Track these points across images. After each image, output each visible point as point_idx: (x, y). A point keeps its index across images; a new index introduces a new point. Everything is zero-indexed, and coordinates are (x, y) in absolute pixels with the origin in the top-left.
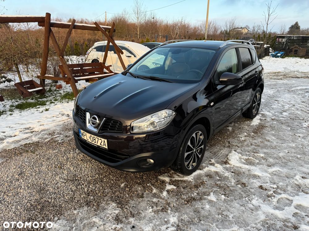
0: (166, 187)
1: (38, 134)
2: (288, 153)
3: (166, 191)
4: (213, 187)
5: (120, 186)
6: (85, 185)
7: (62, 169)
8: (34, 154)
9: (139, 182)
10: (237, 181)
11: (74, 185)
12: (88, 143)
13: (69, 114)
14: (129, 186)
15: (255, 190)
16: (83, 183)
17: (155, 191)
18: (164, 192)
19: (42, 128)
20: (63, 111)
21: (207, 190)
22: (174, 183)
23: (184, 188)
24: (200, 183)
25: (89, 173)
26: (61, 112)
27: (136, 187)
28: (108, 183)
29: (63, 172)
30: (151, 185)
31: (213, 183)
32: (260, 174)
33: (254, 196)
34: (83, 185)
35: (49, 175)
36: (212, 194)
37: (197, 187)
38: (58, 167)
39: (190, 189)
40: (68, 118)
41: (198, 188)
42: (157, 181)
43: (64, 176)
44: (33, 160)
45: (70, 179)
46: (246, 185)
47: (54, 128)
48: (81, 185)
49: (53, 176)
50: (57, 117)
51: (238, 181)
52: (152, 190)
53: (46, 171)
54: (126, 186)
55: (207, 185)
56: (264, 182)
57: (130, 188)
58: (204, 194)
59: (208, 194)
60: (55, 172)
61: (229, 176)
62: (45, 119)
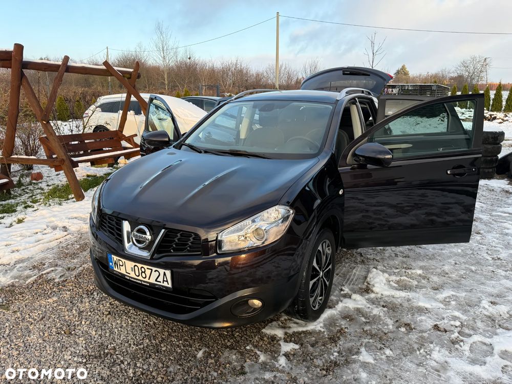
0: (280, 348)
1: (11, 270)
2: (456, 264)
3: (283, 355)
4: (360, 337)
5: (195, 357)
6: (126, 363)
7: (72, 335)
8: (9, 310)
9: (229, 344)
10: (395, 321)
11: (105, 366)
12: (129, 280)
13: (67, 227)
14: (212, 355)
15: (428, 334)
16: (122, 359)
17: (262, 358)
18: (279, 358)
19: (17, 256)
20: (53, 222)
21: (354, 344)
22: (293, 339)
23: (313, 346)
24: (337, 332)
25: (130, 338)
26: (50, 222)
27: (226, 354)
28: (170, 352)
29: (76, 343)
30: (253, 348)
31: (358, 330)
32: (428, 306)
33: (431, 345)
34: (123, 364)
35: (49, 352)
36: (363, 349)
37: (334, 340)
38: (63, 332)
39: (324, 345)
40: (66, 233)
41: (335, 342)
42: (262, 339)
43: (80, 351)
44: (7, 324)
45: (93, 354)
46: (413, 326)
47: (42, 255)
48: (119, 365)
49: (58, 353)
50: (43, 233)
51: (397, 321)
52: (257, 357)
53: (40, 343)
54: (207, 355)
55: (350, 335)
56: (438, 319)
57: (216, 358)
58: (350, 351)
59: (356, 350)
60: (59, 345)
61: (381, 314)
62: (19, 239)
